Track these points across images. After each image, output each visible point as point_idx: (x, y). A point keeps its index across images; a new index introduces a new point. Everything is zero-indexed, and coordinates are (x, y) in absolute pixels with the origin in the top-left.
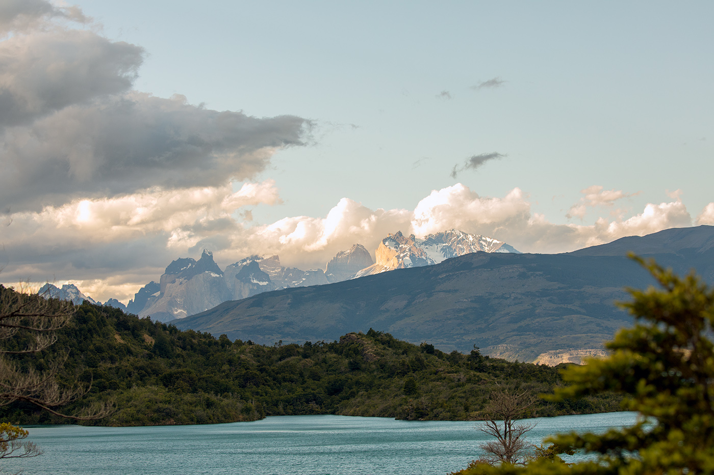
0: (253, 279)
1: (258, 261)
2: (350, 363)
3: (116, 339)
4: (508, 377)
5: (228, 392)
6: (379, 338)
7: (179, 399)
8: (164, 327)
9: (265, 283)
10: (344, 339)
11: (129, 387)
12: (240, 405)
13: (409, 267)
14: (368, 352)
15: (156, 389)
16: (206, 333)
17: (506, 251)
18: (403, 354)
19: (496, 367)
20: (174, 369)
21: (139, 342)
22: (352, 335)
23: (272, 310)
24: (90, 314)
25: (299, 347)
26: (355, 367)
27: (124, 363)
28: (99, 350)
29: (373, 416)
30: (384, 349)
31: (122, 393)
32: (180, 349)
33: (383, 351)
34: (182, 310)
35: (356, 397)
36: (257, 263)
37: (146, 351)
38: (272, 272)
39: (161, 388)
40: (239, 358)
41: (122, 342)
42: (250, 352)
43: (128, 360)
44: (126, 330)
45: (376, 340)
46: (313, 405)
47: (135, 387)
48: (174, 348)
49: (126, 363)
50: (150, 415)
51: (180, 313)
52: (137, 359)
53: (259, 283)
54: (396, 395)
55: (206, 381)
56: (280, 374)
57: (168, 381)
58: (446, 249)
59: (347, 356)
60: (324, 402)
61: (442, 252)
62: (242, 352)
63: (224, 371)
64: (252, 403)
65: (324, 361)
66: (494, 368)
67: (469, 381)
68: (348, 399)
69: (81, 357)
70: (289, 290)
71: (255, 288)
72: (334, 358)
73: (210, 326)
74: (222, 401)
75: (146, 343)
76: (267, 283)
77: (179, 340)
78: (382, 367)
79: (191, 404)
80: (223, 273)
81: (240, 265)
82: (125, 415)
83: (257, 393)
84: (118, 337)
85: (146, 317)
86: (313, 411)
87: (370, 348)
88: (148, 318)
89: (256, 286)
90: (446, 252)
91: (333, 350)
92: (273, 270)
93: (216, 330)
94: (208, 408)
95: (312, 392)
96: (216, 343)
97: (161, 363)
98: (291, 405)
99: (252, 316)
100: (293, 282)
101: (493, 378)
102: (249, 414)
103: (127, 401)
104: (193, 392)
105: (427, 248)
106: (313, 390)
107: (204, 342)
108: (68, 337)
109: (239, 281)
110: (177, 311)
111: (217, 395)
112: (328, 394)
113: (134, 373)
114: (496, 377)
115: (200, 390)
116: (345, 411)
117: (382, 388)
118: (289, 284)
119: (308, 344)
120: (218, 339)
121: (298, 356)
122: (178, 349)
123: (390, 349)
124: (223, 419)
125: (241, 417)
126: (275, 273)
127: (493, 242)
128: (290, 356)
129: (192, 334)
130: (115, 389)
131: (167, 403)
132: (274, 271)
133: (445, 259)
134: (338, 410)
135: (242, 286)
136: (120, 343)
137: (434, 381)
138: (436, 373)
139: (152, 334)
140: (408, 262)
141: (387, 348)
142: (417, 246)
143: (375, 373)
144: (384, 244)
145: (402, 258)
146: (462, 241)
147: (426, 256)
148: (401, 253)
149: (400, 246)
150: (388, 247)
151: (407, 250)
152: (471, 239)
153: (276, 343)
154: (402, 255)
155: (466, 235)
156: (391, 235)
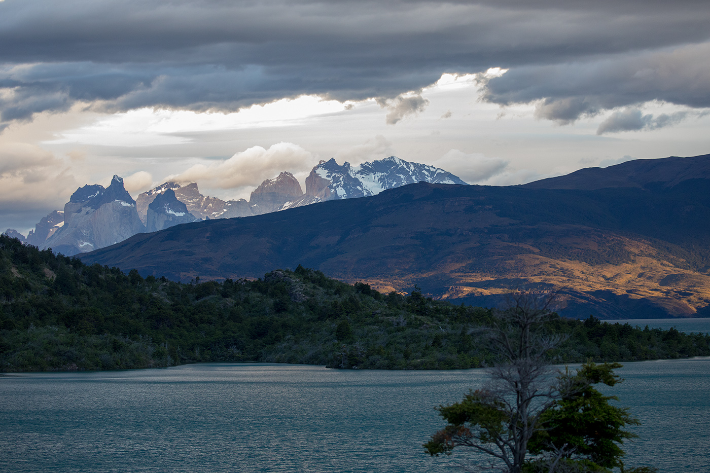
0: (168, 210)
1: (174, 189)
2: (276, 304)
3: (13, 273)
4: (454, 322)
5: (138, 334)
6: (309, 275)
7: (83, 342)
8: (67, 260)
9: (182, 214)
10: (268, 276)
11: (27, 327)
12: (151, 349)
13: (343, 198)
14: (297, 291)
15: (57, 330)
16: (114, 268)
17: (451, 182)
18: (335, 294)
19: (441, 310)
20: (77, 307)
21: (38, 276)
22: (278, 272)
23: (189, 244)
25: (218, 285)
26: (280, 308)
27: (21, 300)
29: (301, 363)
30: (314, 288)
31: (18, 333)
32: (85, 285)
33: (313, 290)
34: (88, 243)
35: (282, 341)
36: (173, 192)
37: (47, 287)
38: (189, 201)
39: (62, 328)
40: (151, 296)
41: (19, 276)
42: (163, 290)
43: (26, 297)
44: (24, 262)
45: (304, 279)
46: (234, 350)
47: (32, 327)
48: (78, 283)
49: (24, 299)
50: (49, 359)
51: (85, 246)
52: (35, 296)
53: (175, 213)
54: (328, 340)
55: (114, 322)
56: (197, 315)
57: (70, 321)
58: (384, 179)
59: (273, 295)
60: (246, 347)
61: (380, 182)
62: (155, 290)
63: (133, 311)
64: (165, 346)
65: (246, 301)
66: (437, 311)
67: (409, 324)
68: (273, 344)
70: (208, 222)
71: (171, 219)
72: (258, 297)
73: (120, 261)
74: (131, 344)
75: (47, 278)
76: (184, 214)
77: (84, 275)
78: (311, 307)
79: (96, 347)
80: (134, 202)
81: (154, 193)
82: (21, 358)
83: (171, 336)
84: (15, 270)
85: (47, 249)
86: (233, 357)
87: (299, 287)
88: (50, 250)
89: (171, 218)
90: (384, 182)
91: (256, 289)
92: (191, 199)
93: (126, 266)
94: (115, 351)
95: (233, 335)
96: (125, 279)
97: (64, 301)
98: (209, 349)
99: (166, 250)
100: (213, 213)
101: (436, 322)
102: (161, 358)
103: (23, 342)
104: (98, 333)
105: (363, 177)
106: (234, 333)
107: (112, 278)
109: (152, 211)
110: (82, 244)
111: (125, 337)
112: (251, 338)
113: (32, 311)
114: (440, 321)
115: (106, 331)
116: (269, 357)
117: (311, 332)
118: (208, 216)
119: (229, 281)
120: (127, 275)
121: (218, 295)
122: (82, 285)
123: (321, 288)
124: (132, 364)
125: (152, 362)
126: (193, 203)
127: (437, 172)
128: (209, 294)
129: (98, 269)
130: (10, 329)
131: (69, 346)
132: (192, 201)
133: (383, 189)
135: (156, 217)
136: (17, 278)
137: (370, 324)
138: (373, 315)
139: (53, 268)
140: (341, 193)
141: (317, 287)
142: (352, 176)
143: (304, 315)
144: (315, 172)
145: (335, 188)
146: (403, 171)
147: (361, 186)
148: (334, 183)
149: (333, 175)
150: (319, 175)
151: (341, 179)
152: (412, 168)
153: (192, 280)
154: (335, 185)
155: (407, 164)
156: (322, 163)
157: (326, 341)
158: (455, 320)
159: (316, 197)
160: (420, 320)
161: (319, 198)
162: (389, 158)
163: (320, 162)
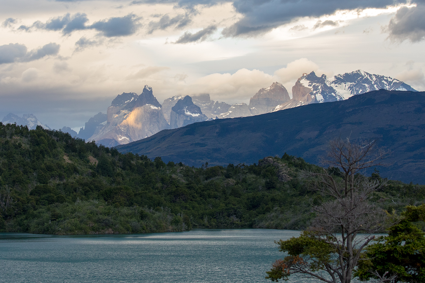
0: (187, 112)
2: (267, 183)
3: (65, 160)
4: (403, 196)
5: (160, 206)
6: (293, 161)
7: (117, 212)
8: (107, 150)
9: (197, 115)
10: (261, 162)
11: (74, 200)
12: (170, 218)
13: (321, 102)
14: (283, 173)
15: (97, 203)
16: (143, 156)
17: (404, 90)
19: (393, 187)
20: (114, 186)
21: (84, 162)
22: (269, 158)
23: (202, 138)
24: (43, 138)
25: (223, 169)
26: (270, 186)
27: (71, 180)
28: (49, 169)
29: (285, 228)
30: (297, 171)
31: (68, 206)
32: (120, 169)
33: (295, 173)
34: (125, 137)
35: (271, 212)
36: (190, 98)
37: (90, 170)
38: (203, 105)
39: (102, 201)
40: (171, 177)
41: (70, 162)
42: (180, 172)
43: (75, 178)
44: (73, 151)
45: (289, 163)
46: (234, 218)
47: (79, 201)
48: (115, 167)
49: (72, 180)
50: (91, 225)
51: (124, 140)
52: (82, 177)
53: (192, 114)
54: (306, 211)
55: (141, 197)
56: (206, 191)
57: (108, 196)
58: (353, 87)
59: (264, 176)
60: (244, 216)
61: (349, 89)
62: (174, 172)
63: (157, 188)
64: (181, 216)
65: (244, 181)
66: (391, 188)
68: (264, 214)
69: (33, 175)
70: (218, 120)
71: (189, 119)
72: (253, 178)
73: (150, 151)
74: (154, 214)
75: (91, 163)
76: (199, 114)
77: (119, 161)
78: (294, 185)
79: (127, 216)
80: (161, 106)
81: (175, 99)
82: (69, 225)
83: (186, 208)
84: (66, 157)
85: (91, 142)
86: (234, 224)
87: (285, 170)
88: (94, 142)
89: (189, 118)
90: (353, 90)
91: (252, 172)
92: (204, 103)
93: (152, 154)
94: (142, 219)
95: (233, 207)
96: (151, 164)
97: (104, 181)
98: (214, 218)
99: (185, 143)
100: (221, 114)
101: (390, 196)
102: (177, 225)
103: (71, 212)
104: (129, 206)
105: (336, 86)
106: (234, 205)
107: (141, 164)
108: (23, 157)
109: (175, 112)
110: (121, 138)
111: (150, 208)
112: (248, 210)
113: (79, 188)
114: (392, 196)
115: (135, 204)
116: (261, 224)
117: (294, 205)
118: (217, 116)
119: (231, 166)
120: (153, 161)
121: (222, 176)
122: (118, 169)
123: (302, 171)
124: (155, 229)
125: (170, 228)
126: (206, 106)
127: (393, 82)
128: (215, 176)
129: (131, 157)
130: (62, 202)
131: (107, 215)
133: (352, 95)
134: (255, 223)
135: (178, 117)
136: (68, 163)
139: (96, 156)
140: (320, 98)
141: (299, 170)
142: (328, 85)
143: (289, 192)
144: (299, 82)
145: (315, 95)
146: (367, 81)
147: (335, 93)
148: (314, 90)
149: (314, 84)
150: (303, 85)
151: (319, 87)
152: (374, 79)
153: (203, 165)
154: (315, 92)
155: (370, 75)
156: (305, 75)
157: (305, 211)
158: (405, 195)
159: (301, 101)
160: (377, 195)
161: (303, 102)
162: (356, 71)
163: (303, 74)
